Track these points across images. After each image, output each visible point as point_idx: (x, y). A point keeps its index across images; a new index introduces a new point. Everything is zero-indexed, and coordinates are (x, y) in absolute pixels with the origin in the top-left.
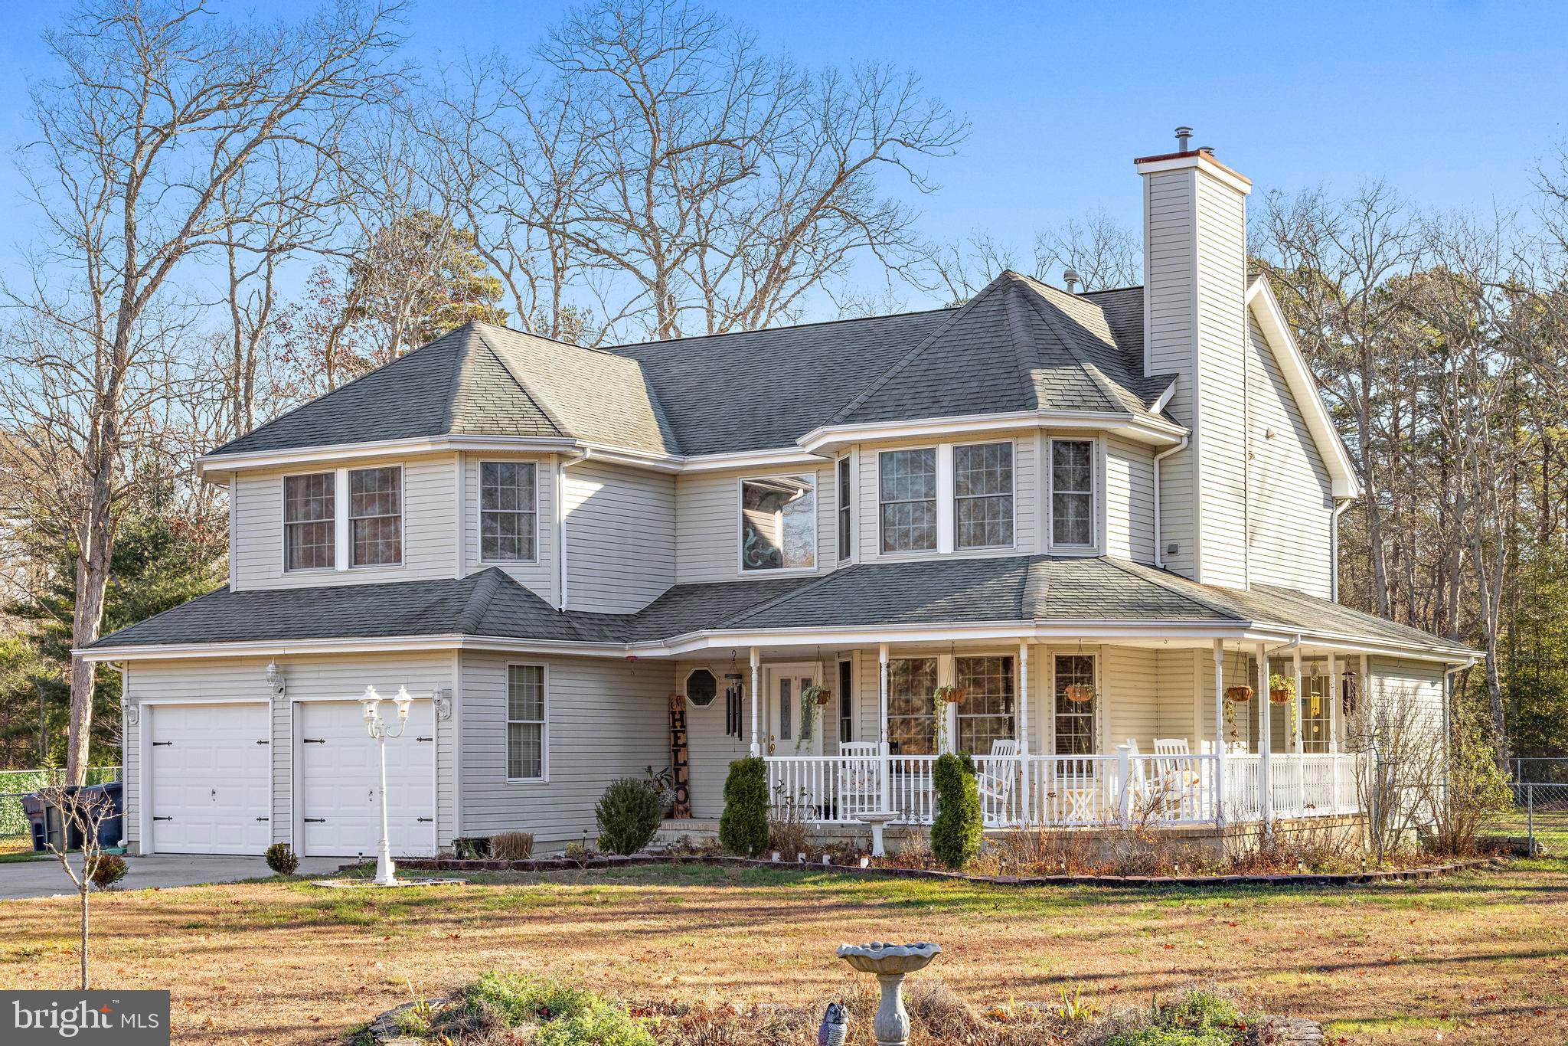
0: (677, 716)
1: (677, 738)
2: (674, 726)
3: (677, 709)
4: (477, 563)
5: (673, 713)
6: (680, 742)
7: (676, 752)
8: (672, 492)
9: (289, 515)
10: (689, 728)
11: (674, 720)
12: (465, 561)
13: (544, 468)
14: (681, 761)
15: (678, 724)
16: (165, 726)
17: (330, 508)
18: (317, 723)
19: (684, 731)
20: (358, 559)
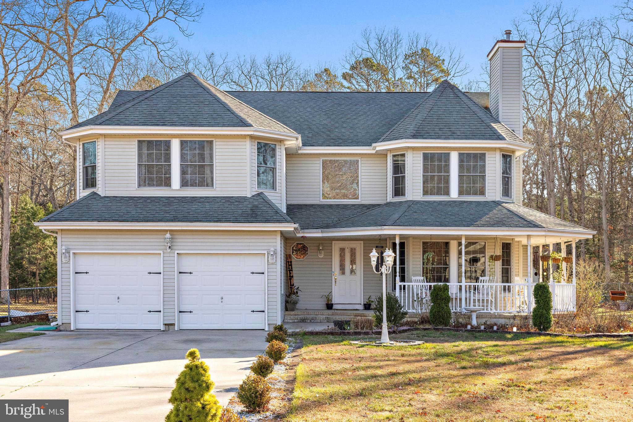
0: (290, 264)
3: (290, 260)
4: (255, 190)
5: (288, 262)
6: (291, 275)
7: (290, 280)
10: (294, 269)
12: (252, 189)
13: (279, 147)
14: (292, 284)
15: (290, 267)
16: (83, 264)
17: (168, 158)
18: (187, 264)
19: (292, 270)
20: (184, 183)
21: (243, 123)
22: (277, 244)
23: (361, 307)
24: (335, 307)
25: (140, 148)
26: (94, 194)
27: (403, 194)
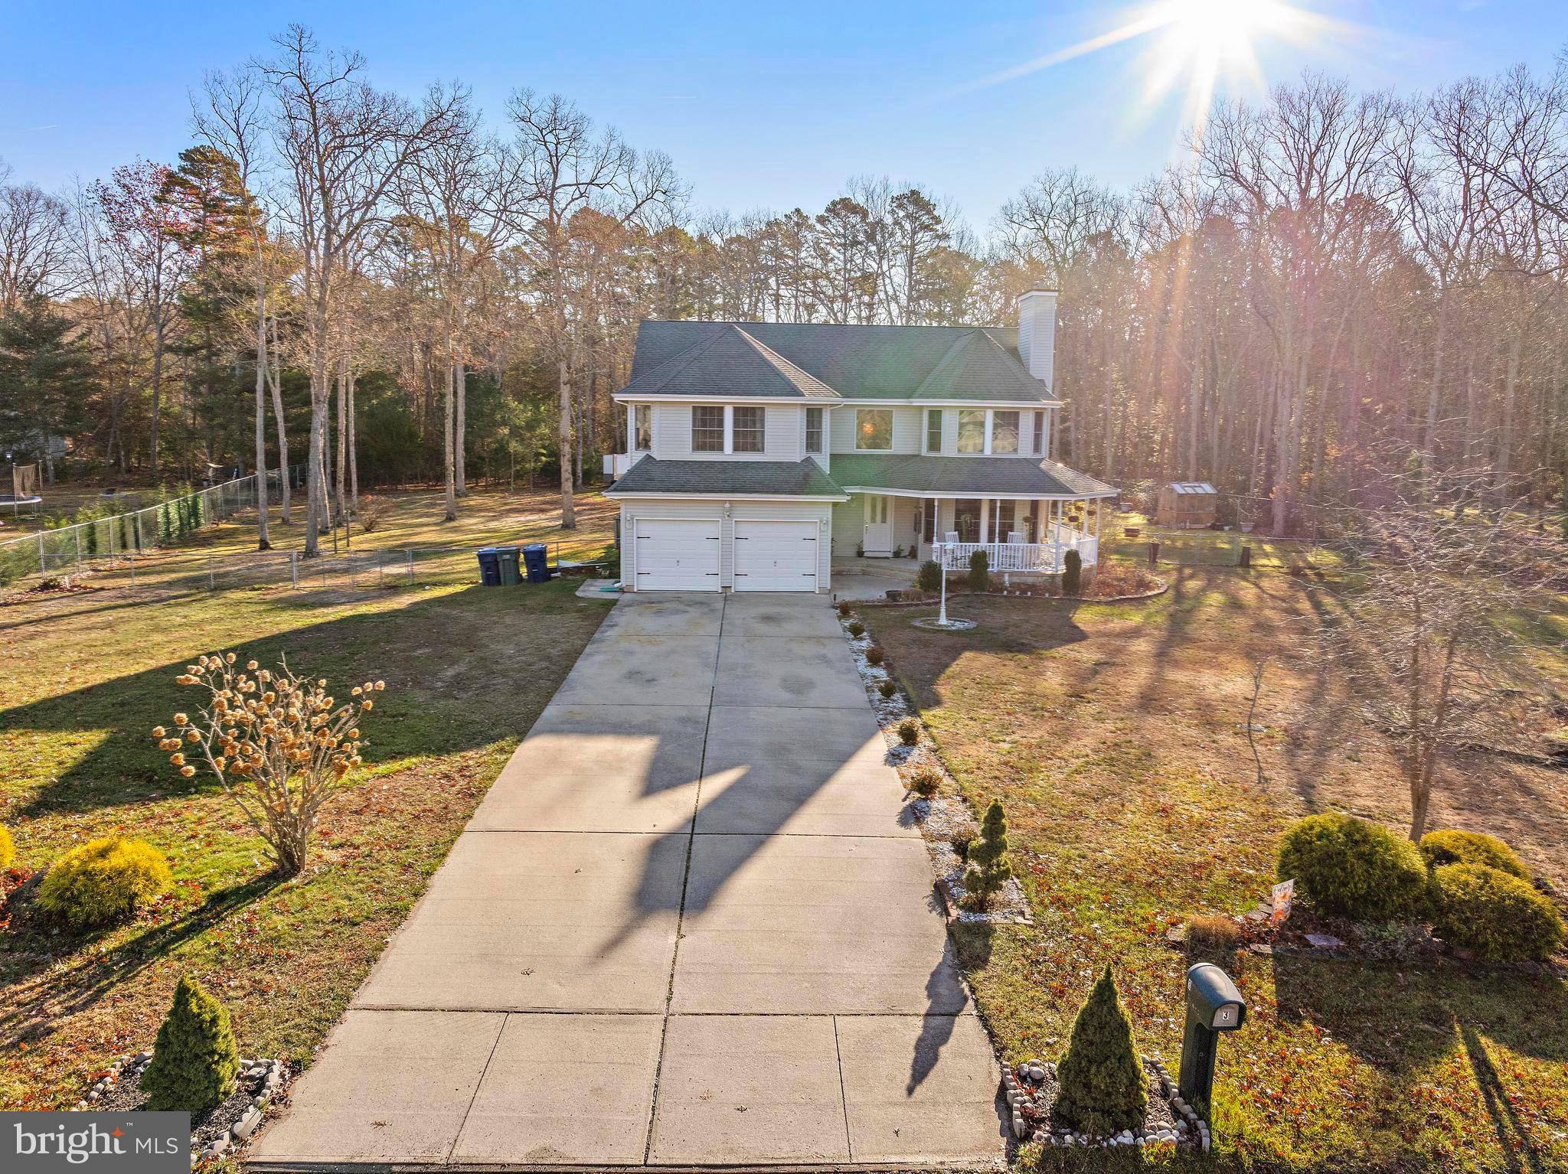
4: (804, 454)
9: (694, 424)
12: (800, 454)
13: (826, 410)
16: (645, 529)
17: (721, 424)
18: (744, 530)
20: (736, 448)
21: (795, 392)
22: (829, 513)
23: (890, 555)
24: (866, 554)
25: (694, 415)
26: (649, 457)
27: (939, 450)
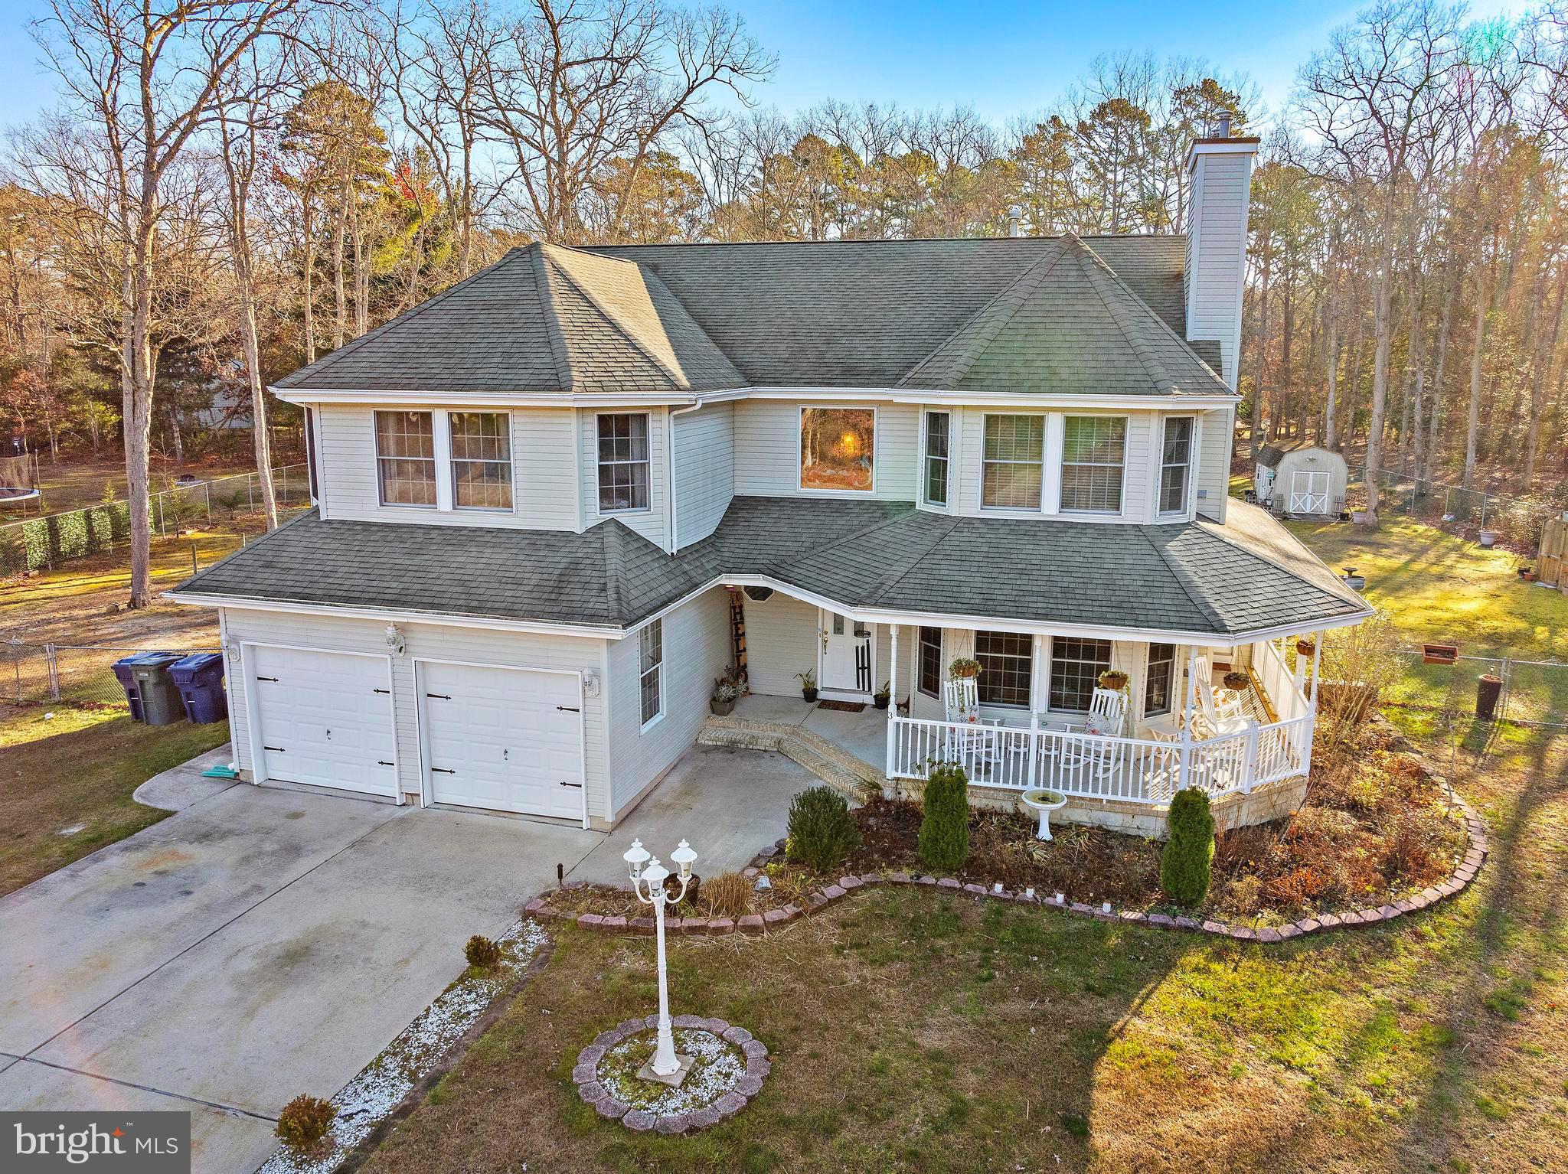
0: (737, 610)
1: (737, 629)
2: (735, 619)
3: (737, 604)
4: (596, 516)
5: (734, 608)
6: (740, 632)
7: (737, 641)
8: (731, 413)
9: (381, 449)
10: (747, 619)
11: (735, 614)
12: (584, 514)
13: (657, 417)
14: (741, 648)
15: (738, 617)
16: (268, 663)
17: (429, 447)
18: (440, 680)
19: (743, 623)
20: (462, 500)
21: (556, 382)
23: (870, 700)
24: (821, 695)
25: (380, 428)
27: (943, 499)
